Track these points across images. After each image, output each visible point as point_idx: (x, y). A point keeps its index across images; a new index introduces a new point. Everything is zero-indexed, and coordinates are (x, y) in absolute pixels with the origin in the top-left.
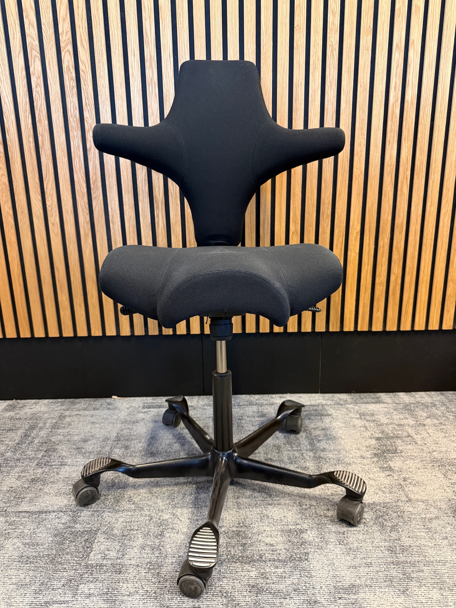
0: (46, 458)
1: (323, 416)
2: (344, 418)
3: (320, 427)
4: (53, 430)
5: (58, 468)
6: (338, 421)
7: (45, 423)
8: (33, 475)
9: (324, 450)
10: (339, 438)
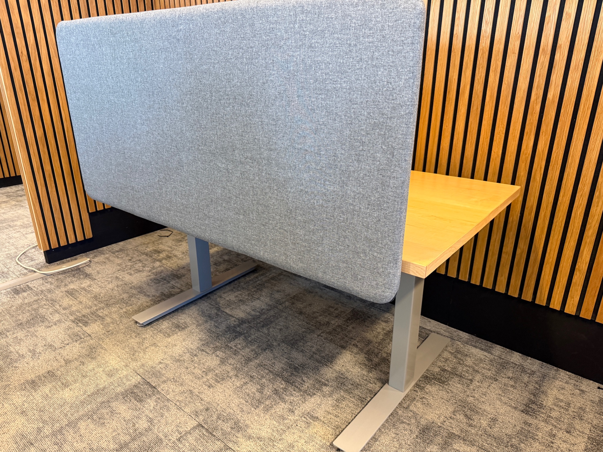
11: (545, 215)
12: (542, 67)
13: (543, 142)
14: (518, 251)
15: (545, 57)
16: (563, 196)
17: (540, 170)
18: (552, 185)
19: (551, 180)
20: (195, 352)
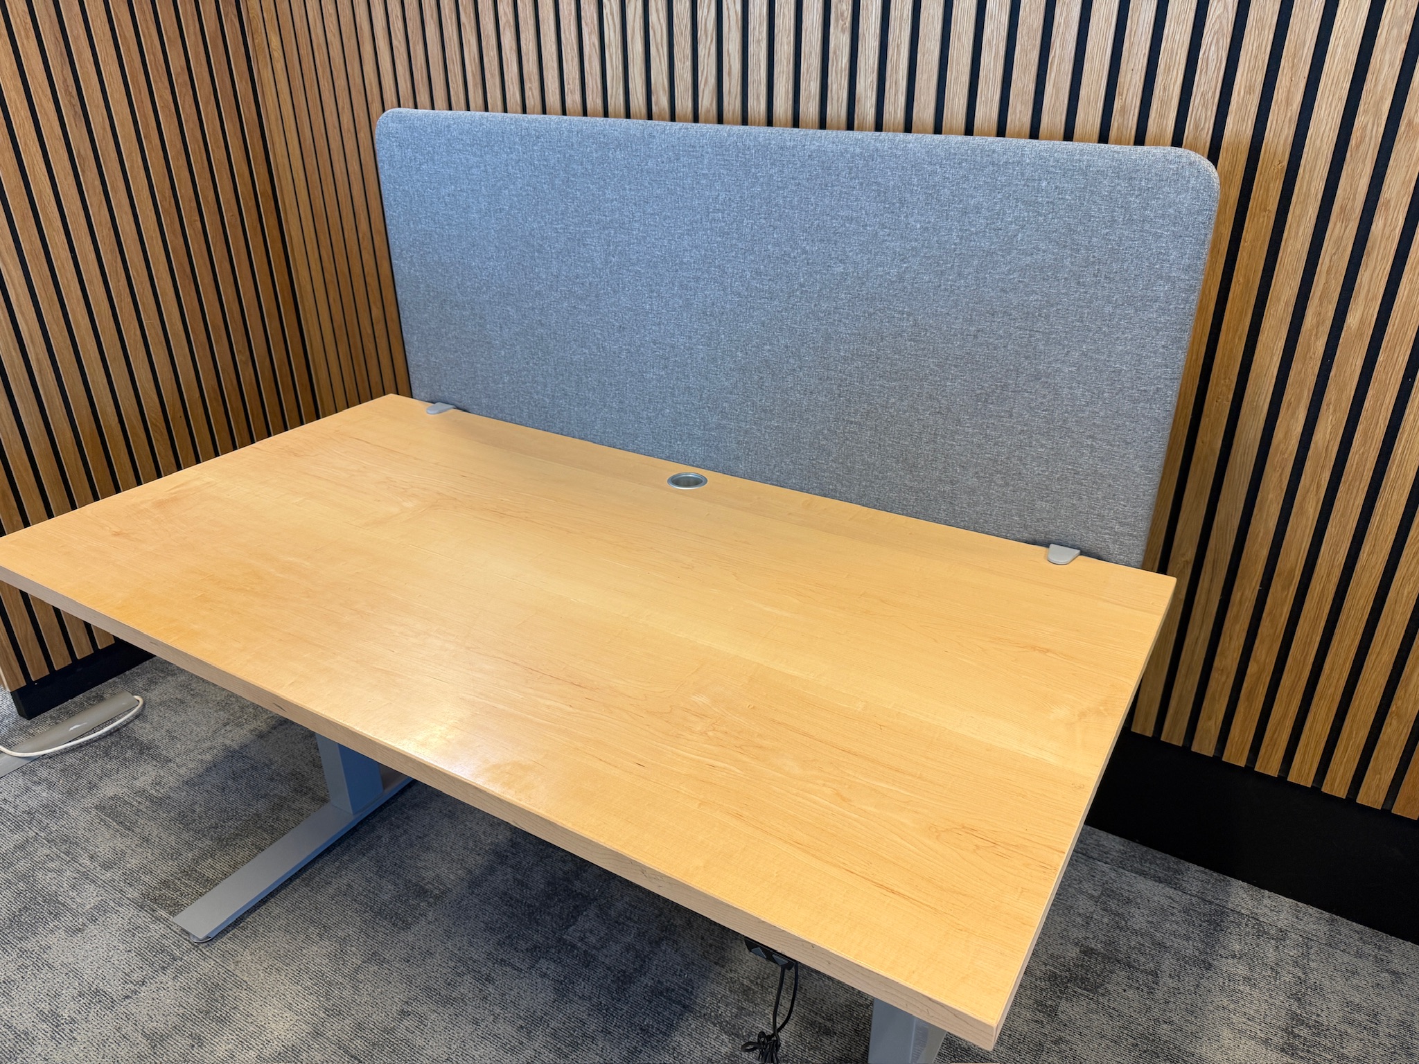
11: (1323, 591)
12: (1338, 249)
13: (1330, 427)
14: (1252, 668)
15: (1346, 227)
16: (1371, 553)
17: (1317, 492)
18: (1345, 527)
19: (1342, 515)
20: (484, 970)
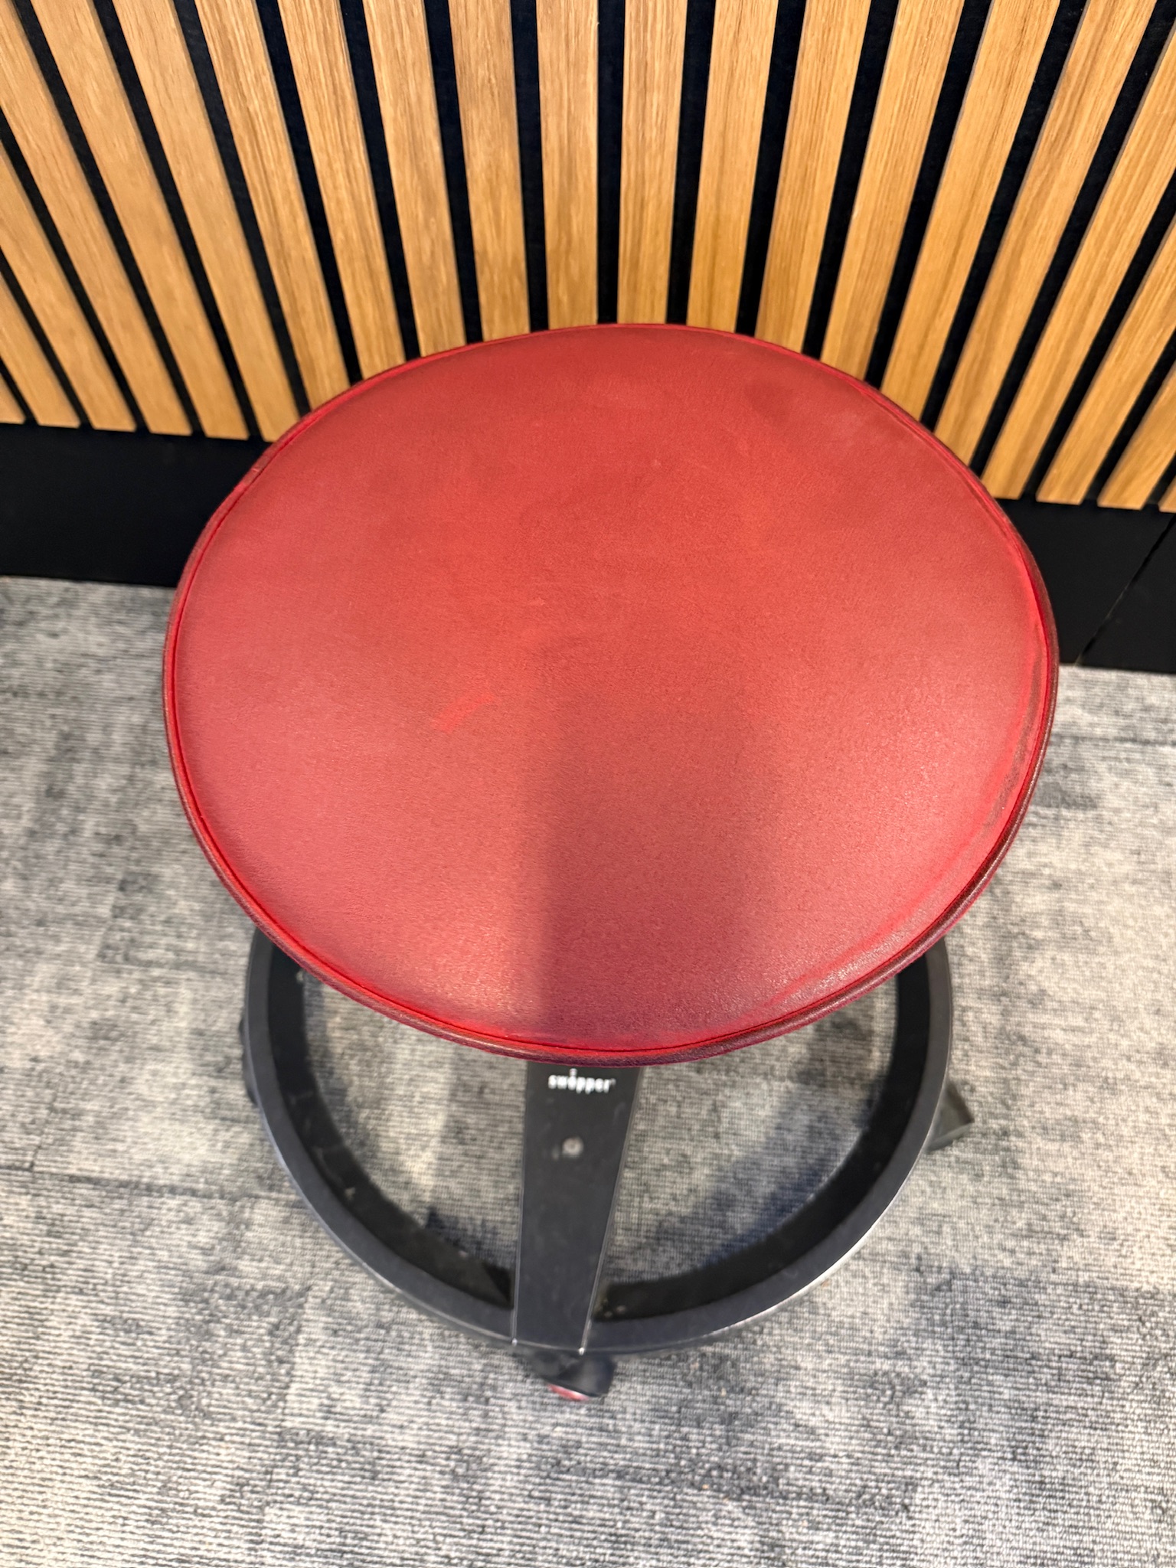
0: (128, 924)
1: (1068, 806)
2: (1139, 830)
3: (1047, 871)
4: (138, 770)
5: (168, 983)
6: (1113, 844)
7: (107, 729)
8: (94, 1007)
9: (1038, 1000)
10: (1100, 942)
